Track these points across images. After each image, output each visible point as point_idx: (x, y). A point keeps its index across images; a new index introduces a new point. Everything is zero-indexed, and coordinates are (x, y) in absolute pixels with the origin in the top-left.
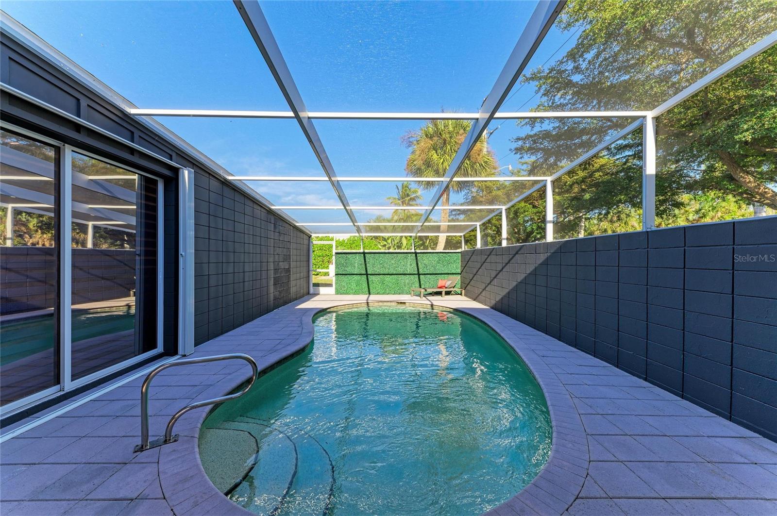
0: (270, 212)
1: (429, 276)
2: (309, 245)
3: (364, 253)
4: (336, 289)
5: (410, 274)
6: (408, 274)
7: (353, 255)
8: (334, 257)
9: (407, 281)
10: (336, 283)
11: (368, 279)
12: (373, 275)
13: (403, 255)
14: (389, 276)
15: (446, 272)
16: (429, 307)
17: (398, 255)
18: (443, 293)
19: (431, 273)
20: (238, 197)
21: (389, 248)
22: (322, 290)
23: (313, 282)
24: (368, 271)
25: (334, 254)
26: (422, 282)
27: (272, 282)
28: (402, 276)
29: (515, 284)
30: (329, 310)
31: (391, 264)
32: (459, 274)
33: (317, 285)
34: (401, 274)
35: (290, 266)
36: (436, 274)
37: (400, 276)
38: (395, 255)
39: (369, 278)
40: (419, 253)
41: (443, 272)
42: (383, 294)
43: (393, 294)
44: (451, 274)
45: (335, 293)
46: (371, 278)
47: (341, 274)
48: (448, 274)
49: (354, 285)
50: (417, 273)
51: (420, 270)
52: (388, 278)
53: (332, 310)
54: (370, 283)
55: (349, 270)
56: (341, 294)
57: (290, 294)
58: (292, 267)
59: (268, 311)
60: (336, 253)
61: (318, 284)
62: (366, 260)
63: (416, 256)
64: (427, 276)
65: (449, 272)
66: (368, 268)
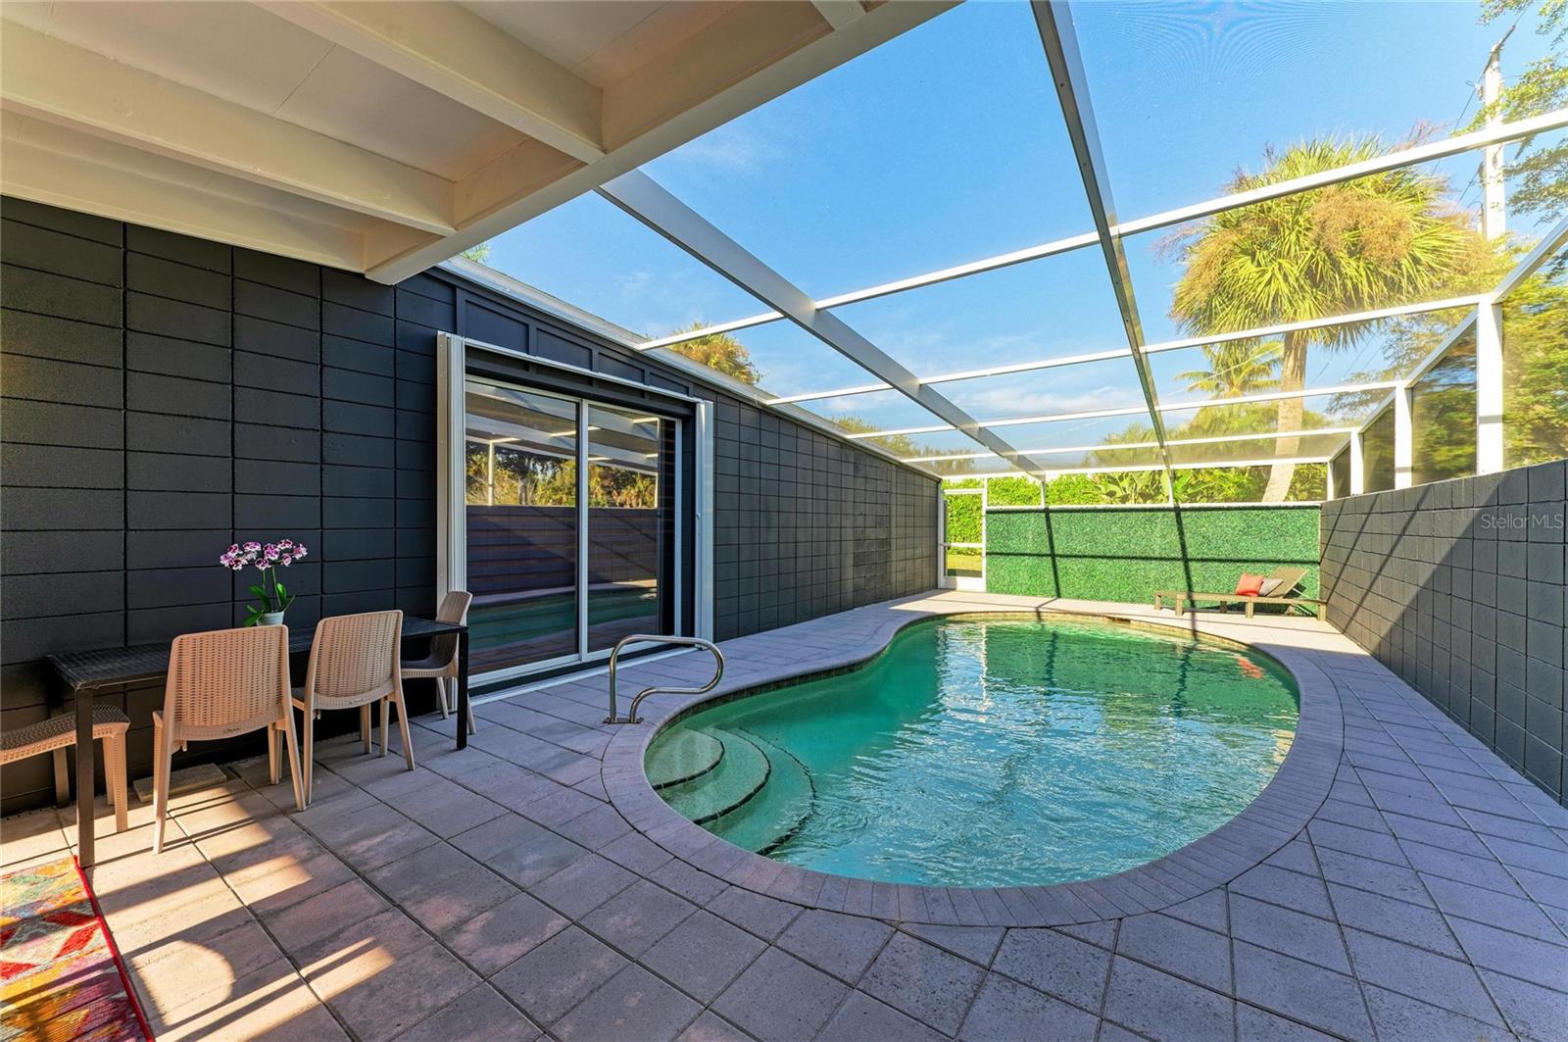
0: (846, 444)
1: (1216, 564)
2: (937, 497)
3: (1047, 511)
4: (988, 582)
5: (1162, 559)
6: (1156, 559)
7: (1024, 515)
8: (984, 519)
9: (1153, 574)
10: (988, 571)
11: (1054, 566)
12: (1067, 556)
13: (1142, 514)
14: (1105, 561)
15: (1271, 555)
16: (1188, 634)
17: (1129, 514)
18: (1250, 608)
19: (1223, 557)
20: (786, 429)
21: (1124, 499)
22: (962, 582)
23: (945, 567)
24: (1056, 548)
25: (984, 512)
26: (1194, 579)
27: (849, 561)
28: (1139, 561)
31: (1113, 536)
32: (1313, 563)
33: (953, 573)
34: (1136, 558)
35: (890, 534)
36: (1238, 561)
37: (1134, 562)
38: (1121, 514)
39: (1058, 563)
40: (1185, 510)
41: (1260, 556)
42: (1092, 598)
43: (1116, 601)
44: (1285, 562)
45: (985, 589)
46: (1061, 563)
47: (997, 554)
48: (1279, 562)
49: (1024, 575)
50: (1180, 556)
51: (1189, 550)
52: (1102, 566)
54: (1060, 574)
55: (1015, 545)
56: (997, 592)
57: (891, 584)
58: (894, 535)
59: (842, 608)
60: (988, 512)
61: (955, 570)
62: (1053, 527)
63: (1178, 516)
64: (1210, 563)
65: (1281, 557)
66: (1056, 543)
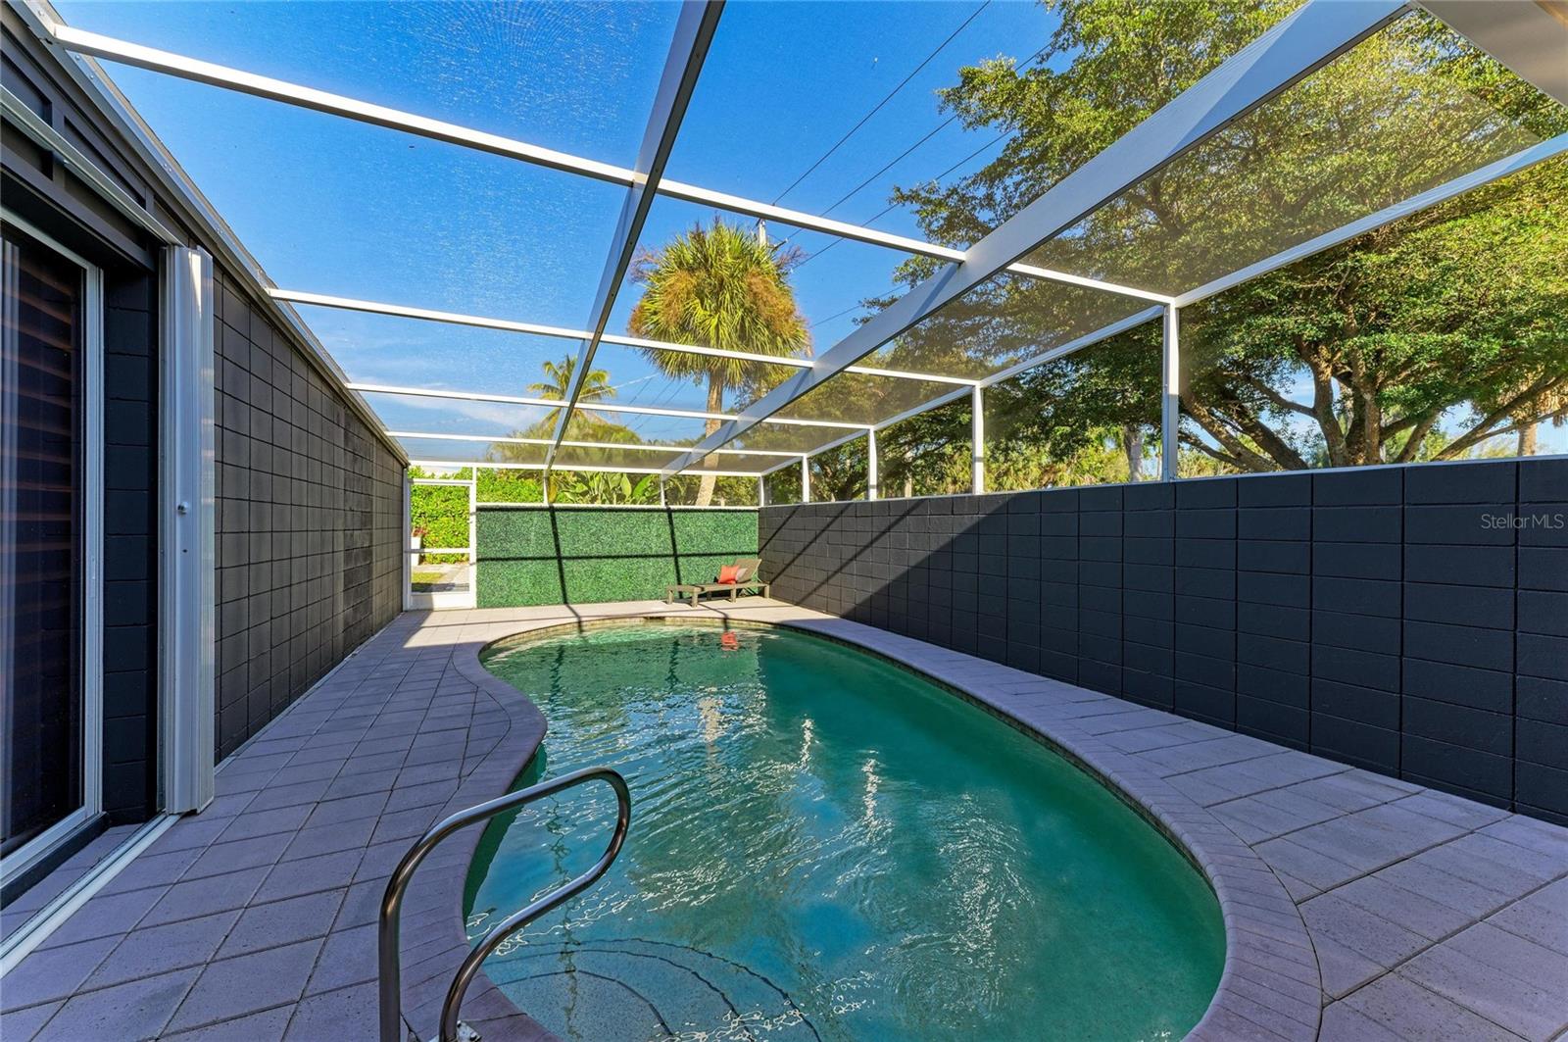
0: (341, 397)
1: (697, 558)
2: (402, 488)
3: (552, 510)
4: (479, 594)
5: (658, 556)
6: (653, 556)
7: (526, 514)
8: (473, 519)
9: (650, 572)
10: (479, 582)
11: (561, 570)
12: (574, 558)
13: (642, 514)
14: (610, 561)
15: (731, 549)
16: (719, 623)
17: (631, 514)
18: (734, 593)
19: (701, 552)
20: (280, 350)
21: (593, 500)
22: (439, 600)
23: (413, 581)
24: (562, 550)
25: (473, 509)
26: (682, 573)
27: (341, 587)
28: (640, 560)
29: (903, 569)
30: (495, 646)
31: (616, 535)
32: (755, 553)
33: (425, 588)
34: (636, 556)
35: (371, 541)
36: (711, 555)
37: (635, 560)
38: (624, 514)
39: (564, 566)
40: (675, 511)
41: (724, 551)
42: (598, 601)
43: (621, 601)
44: (739, 554)
45: (476, 606)
46: (567, 565)
47: (492, 559)
48: (735, 554)
49: (526, 583)
50: (672, 553)
51: (678, 547)
52: (608, 566)
53: (501, 644)
54: (567, 578)
55: (514, 548)
56: (492, 607)
58: (374, 543)
59: (334, 661)
60: (479, 509)
61: (430, 585)
62: (558, 526)
63: (670, 517)
64: (692, 558)
65: (737, 550)
66: (562, 545)
